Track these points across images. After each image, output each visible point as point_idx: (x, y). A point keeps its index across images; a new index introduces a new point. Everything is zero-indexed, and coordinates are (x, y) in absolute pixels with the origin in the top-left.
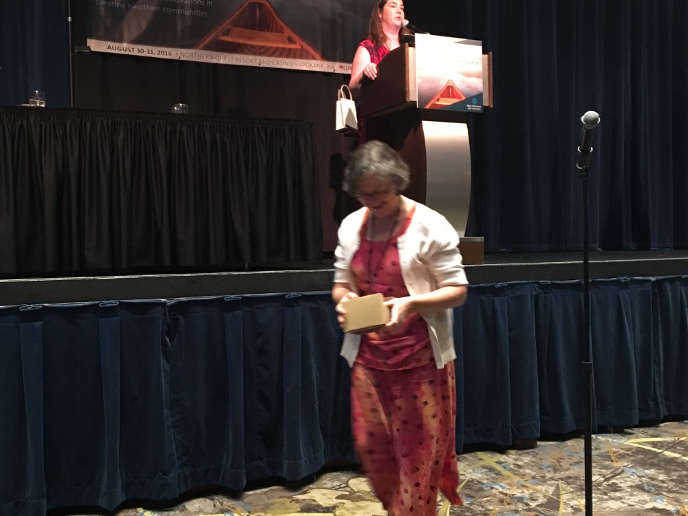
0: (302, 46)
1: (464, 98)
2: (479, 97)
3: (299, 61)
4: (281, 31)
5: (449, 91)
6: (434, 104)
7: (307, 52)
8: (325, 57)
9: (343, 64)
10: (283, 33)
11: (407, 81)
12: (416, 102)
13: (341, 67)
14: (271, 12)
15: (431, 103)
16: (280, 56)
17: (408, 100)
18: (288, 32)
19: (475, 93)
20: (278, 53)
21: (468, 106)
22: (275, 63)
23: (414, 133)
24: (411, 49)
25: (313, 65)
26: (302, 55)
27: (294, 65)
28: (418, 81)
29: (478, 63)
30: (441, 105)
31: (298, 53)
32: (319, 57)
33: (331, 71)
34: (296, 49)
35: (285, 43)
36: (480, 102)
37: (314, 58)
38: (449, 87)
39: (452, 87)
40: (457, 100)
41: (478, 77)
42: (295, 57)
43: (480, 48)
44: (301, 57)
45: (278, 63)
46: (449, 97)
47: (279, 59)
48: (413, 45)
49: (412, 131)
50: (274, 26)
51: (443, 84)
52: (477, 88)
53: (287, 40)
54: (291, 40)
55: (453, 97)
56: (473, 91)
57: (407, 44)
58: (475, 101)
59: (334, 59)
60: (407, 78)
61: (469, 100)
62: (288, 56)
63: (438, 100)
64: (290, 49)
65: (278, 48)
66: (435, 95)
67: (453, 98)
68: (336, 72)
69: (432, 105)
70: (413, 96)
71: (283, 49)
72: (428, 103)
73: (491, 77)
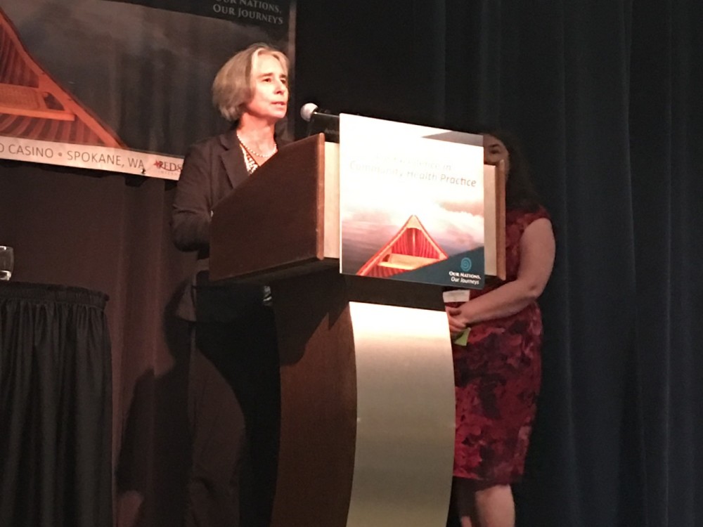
0: (76, 117)
1: (442, 257)
2: (477, 254)
3: (68, 147)
4: (33, 84)
5: (411, 240)
6: (377, 267)
7: (87, 128)
8: (128, 141)
9: (164, 159)
10: (37, 87)
11: (320, 214)
12: (338, 259)
13: (159, 164)
14: (12, 44)
15: (370, 265)
16: (25, 135)
17: (319, 256)
18: (47, 85)
19: (467, 247)
20: (23, 128)
21: (451, 273)
22: (14, 149)
23: (331, 325)
24: (329, 147)
25: (97, 158)
26: (75, 134)
27: (56, 156)
28: (345, 215)
29: (473, 183)
30: (392, 269)
31: (67, 131)
32: (113, 141)
33: (138, 171)
34: (62, 122)
35: (38, 108)
36: (478, 267)
37: (100, 143)
38: (410, 231)
39: (417, 230)
40: (428, 261)
41: (474, 211)
42: (58, 138)
43: (479, 151)
44: (73, 140)
45: (20, 150)
46: (410, 254)
47: (23, 142)
48: (334, 138)
49: (326, 320)
50: (18, 72)
51: (397, 223)
52: (470, 237)
53: (43, 103)
54: (51, 103)
55: (419, 253)
56: (462, 241)
57: (322, 135)
58: (466, 263)
59: (143, 147)
60: (319, 207)
61: (454, 261)
62: (43, 137)
63: (386, 259)
64: (49, 121)
65: (21, 119)
66: (381, 248)
67: (418, 255)
68: (147, 174)
69: (372, 270)
70: (331, 248)
71: (36, 120)
72: (363, 264)
73: (503, 214)
